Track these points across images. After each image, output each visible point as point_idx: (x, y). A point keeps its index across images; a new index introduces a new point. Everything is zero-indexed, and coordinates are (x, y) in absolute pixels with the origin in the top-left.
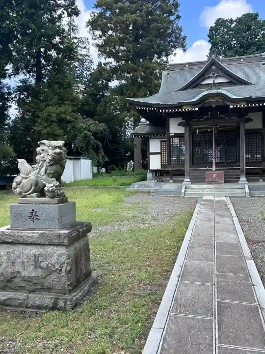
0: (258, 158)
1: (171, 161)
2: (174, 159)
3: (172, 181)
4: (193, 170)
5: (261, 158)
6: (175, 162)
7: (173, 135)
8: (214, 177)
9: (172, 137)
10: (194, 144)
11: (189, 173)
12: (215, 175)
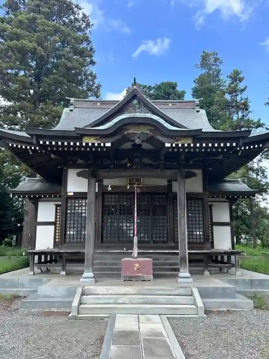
0: (198, 237)
1: (67, 236)
2: (72, 233)
3: (64, 273)
4: (101, 253)
5: (202, 237)
6: (73, 238)
7: (72, 194)
8: (135, 269)
9: (71, 197)
10: (105, 211)
11: (93, 259)
12: (137, 265)
